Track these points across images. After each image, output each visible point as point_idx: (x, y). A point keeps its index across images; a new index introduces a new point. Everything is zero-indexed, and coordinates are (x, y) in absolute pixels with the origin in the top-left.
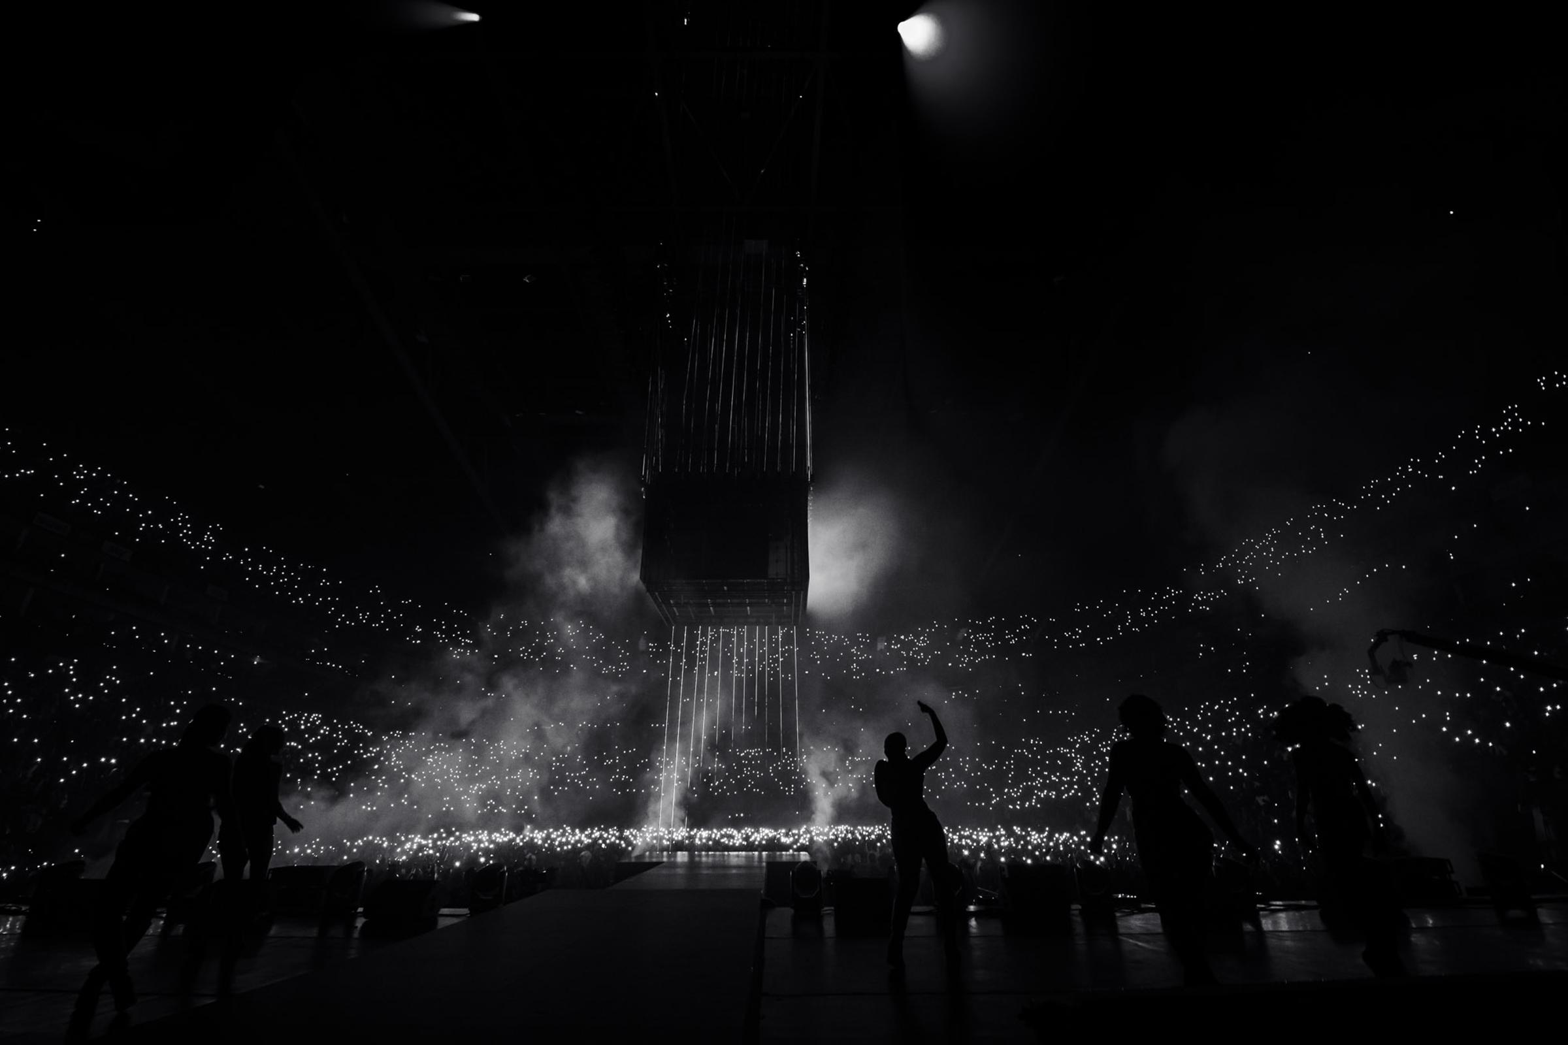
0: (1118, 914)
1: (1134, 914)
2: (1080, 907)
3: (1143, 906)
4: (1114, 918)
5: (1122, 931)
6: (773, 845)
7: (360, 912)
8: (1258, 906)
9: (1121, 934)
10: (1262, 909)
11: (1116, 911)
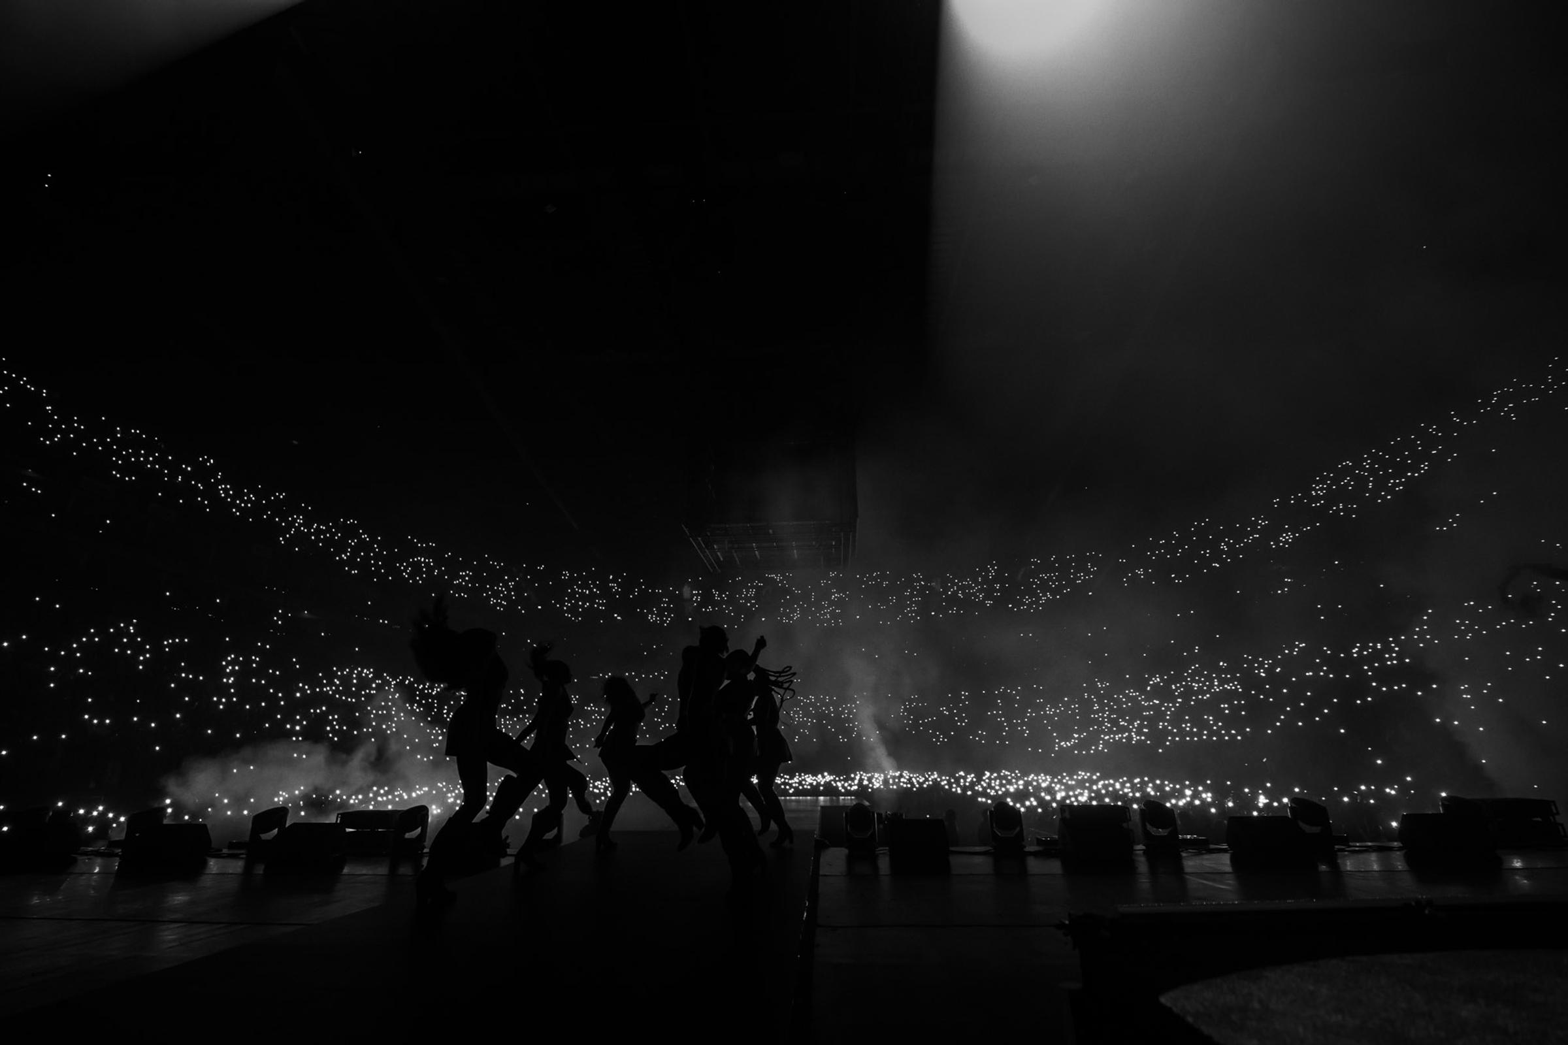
0: (1184, 854)
1: (1202, 854)
2: (1144, 847)
3: (1212, 846)
4: (1180, 858)
5: (1187, 870)
6: (829, 790)
7: (426, 853)
8: (1336, 847)
9: (1187, 874)
10: (1341, 850)
11: (1182, 851)
